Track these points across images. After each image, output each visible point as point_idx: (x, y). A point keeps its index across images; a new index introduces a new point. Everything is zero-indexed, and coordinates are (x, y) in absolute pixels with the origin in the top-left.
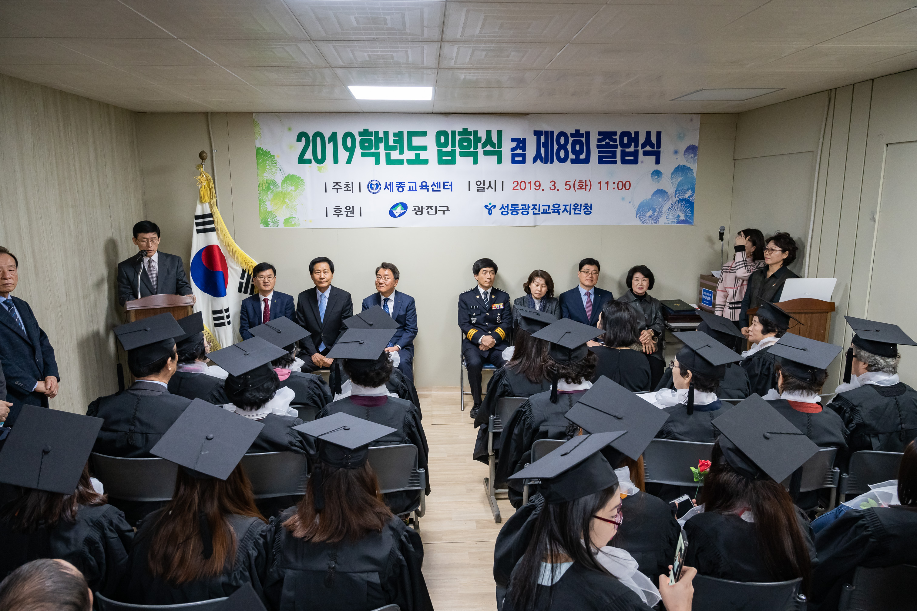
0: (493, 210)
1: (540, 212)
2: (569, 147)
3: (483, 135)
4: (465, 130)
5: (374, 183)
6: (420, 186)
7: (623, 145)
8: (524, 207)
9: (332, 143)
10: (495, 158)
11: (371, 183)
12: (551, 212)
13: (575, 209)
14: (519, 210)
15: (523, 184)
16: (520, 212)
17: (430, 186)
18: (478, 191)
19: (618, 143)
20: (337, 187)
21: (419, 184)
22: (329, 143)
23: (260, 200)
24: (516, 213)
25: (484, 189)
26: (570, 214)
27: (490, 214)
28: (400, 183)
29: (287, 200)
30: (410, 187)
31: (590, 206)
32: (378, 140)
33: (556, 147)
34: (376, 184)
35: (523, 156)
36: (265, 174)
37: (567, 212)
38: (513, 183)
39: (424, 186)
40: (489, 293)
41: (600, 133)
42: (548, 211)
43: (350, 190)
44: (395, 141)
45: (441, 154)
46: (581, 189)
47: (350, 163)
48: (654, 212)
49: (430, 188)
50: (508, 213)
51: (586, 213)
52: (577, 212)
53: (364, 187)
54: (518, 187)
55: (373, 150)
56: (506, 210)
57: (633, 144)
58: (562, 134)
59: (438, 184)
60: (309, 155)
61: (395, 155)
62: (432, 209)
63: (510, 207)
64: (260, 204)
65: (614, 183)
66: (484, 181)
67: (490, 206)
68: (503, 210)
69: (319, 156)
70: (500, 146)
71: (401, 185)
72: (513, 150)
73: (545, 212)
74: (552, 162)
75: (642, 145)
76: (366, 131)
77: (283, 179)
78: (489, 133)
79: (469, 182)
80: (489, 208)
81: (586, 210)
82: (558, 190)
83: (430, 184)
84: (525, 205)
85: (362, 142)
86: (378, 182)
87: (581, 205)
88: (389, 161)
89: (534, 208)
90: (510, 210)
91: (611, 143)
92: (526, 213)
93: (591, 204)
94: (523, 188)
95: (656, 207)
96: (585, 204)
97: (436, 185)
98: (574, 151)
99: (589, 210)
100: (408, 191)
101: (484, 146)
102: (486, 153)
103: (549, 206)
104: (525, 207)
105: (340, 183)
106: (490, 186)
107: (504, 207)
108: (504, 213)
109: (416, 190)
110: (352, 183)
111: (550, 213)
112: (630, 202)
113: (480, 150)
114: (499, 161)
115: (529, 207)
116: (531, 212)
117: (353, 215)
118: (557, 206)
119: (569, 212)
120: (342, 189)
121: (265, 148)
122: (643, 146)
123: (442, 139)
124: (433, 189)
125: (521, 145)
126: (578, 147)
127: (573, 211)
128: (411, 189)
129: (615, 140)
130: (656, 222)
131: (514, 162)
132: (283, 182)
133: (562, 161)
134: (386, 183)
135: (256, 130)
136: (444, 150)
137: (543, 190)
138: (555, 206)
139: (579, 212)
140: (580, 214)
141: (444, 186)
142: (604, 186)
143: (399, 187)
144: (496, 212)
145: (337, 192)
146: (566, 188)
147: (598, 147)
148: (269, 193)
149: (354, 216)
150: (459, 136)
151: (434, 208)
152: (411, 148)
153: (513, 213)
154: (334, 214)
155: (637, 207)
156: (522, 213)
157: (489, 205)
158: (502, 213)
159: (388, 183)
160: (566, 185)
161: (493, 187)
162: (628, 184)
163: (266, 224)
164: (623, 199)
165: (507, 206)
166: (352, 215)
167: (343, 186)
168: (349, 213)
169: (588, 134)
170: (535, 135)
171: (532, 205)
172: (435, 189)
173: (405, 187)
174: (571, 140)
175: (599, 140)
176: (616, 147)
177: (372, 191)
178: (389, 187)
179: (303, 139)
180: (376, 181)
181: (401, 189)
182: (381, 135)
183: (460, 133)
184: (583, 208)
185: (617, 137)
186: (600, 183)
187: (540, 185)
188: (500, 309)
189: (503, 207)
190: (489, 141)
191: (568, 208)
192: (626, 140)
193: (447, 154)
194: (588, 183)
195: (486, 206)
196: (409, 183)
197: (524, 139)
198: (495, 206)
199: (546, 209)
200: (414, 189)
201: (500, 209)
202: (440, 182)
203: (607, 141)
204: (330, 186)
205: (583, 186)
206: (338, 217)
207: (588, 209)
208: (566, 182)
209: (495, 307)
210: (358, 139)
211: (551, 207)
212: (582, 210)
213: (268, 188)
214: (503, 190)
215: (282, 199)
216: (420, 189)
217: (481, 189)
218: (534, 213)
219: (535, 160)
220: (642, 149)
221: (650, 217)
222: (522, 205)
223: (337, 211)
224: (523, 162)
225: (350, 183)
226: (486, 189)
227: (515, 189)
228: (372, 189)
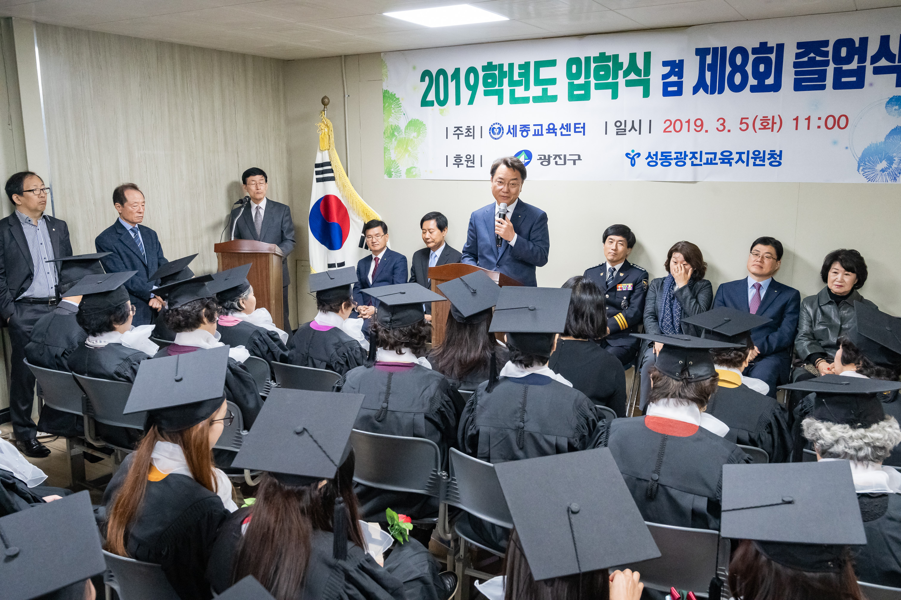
0: (636, 160)
1: (702, 163)
2: (749, 68)
3: (625, 60)
4: (602, 54)
5: (496, 126)
6: (547, 130)
7: (838, 59)
8: (679, 155)
9: (454, 81)
10: (640, 89)
11: (494, 126)
12: (719, 163)
13: (755, 159)
14: (672, 159)
15: (678, 123)
16: (673, 162)
17: (558, 129)
18: (617, 134)
19: (830, 57)
20: (458, 132)
21: (545, 127)
22: (452, 81)
23: (385, 148)
24: (667, 164)
25: (625, 131)
26: (747, 165)
27: (633, 165)
28: (525, 126)
29: (409, 148)
30: (535, 130)
31: (778, 154)
32: (503, 74)
33: (728, 69)
34: (499, 128)
35: (679, 85)
36: (390, 120)
37: (743, 162)
38: (665, 123)
39: (552, 130)
40: (617, 269)
41: (800, 45)
42: (713, 162)
43: (471, 136)
44: (520, 75)
45: (572, 87)
46: (765, 128)
47: (472, 104)
48: (891, 161)
49: (558, 132)
50: (657, 164)
51: (773, 164)
52: (758, 162)
53: (486, 131)
54: (671, 128)
55: (497, 87)
56: (654, 160)
57: (856, 57)
58: (741, 50)
59: (567, 127)
60: (431, 97)
61: (520, 92)
62: (560, 159)
63: (659, 156)
64: (385, 153)
65: (820, 119)
66: (625, 121)
67: (633, 154)
68: (650, 159)
69: (442, 97)
70: (647, 71)
71: (525, 128)
72: (665, 77)
73: (710, 162)
74: (721, 91)
75: (872, 57)
76: (490, 64)
77: (406, 124)
78: (633, 56)
79: (606, 122)
80: (631, 157)
81: (772, 160)
82: (729, 131)
83: (558, 126)
84: (681, 153)
85: (485, 77)
86: (501, 125)
87: (764, 152)
88: (514, 100)
89: (694, 157)
90: (660, 159)
91: (818, 58)
92: (682, 164)
93: (781, 152)
94: (678, 129)
95: (895, 154)
96: (771, 151)
97: (566, 127)
98: (756, 74)
99: (778, 159)
100: (533, 135)
101: (626, 74)
102: (629, 84)
103: (715, 154)
104: (681, 156)
105: (461, 127)
106: (633, 127)
107: (652, 155)
108: (651, 164)
109: (542, 135)
110: (474, 127)
111: (717, 164)
112: (847, 148)
113: (621, 81)
114: (646, 94)
115: (686, 156)
116: (688, 162)
118: (728, 154)
119: (745, 163)
120: (463, 134)
121: (391, 90)
122: (875, 60)
123: (574, 69)
124: (561, 132)
125: (677, 70)
126: (762, 68)
127: (751, 161)
128: (537, 133)
129: (826, 54)
130: (895, 179)
131: (666, 93)
132: (407, 128)
133: (736, 89)
134: (509, 126)
135: (384, 71)
136: (576, 82)
137: (707, 131)
138: (725, 154)
139: (761, 163)
140: (764, 165)
141: (575, 128)
142: (803, 123)
143: (523, 131)
144: (641, 162)
145: (458, 139)
146: (740, 128)
147: (796, 65)
148: (393, 140)
149: (474, 167)
150: (594, 63)
151: (562, 157)
152: (539, 82)
153: (664, 164)
154: (454, 164)
155: (860, 155)
156: (676, 164)
157: (630, 153)
158: (648, 164)
159: (512, 127)
160: (741, 123)
161: (638, 129)
162: (843, 120)
163: (390, 175)
164: (835, 143)
165: (656, 155)
166: (472, 165)
167: (464, 131)
168: (469, 162)
169: (780, 47)
170: (697, 54)
171: (691, 153)
172: (565, 132)
173: (529, 130)
174: (752, 57)
175: (798, 56)
176: (827, 63)
177: (494, 136)
178: (512, 131)
179: (427, 79)
180: (499, 124)
181: (525, 134)
182: (506, 68)
183: (596, 59)
184: (767, 156)
185: (830, 49)
186: (797, 119)
187: (702, 125)
188: (627, 291)
189: (649, 155)
190: (633, 67)
191: (744, 157)
192: (844, 52)
193: (580, 87)
194: (777, 120)
195: (627, 155)
196: (534, 125)
197: (681, 62)
198: (639, 155)
199: (711, 159)
200: (540, 133)
201: (647, 159)
202: (570, 124)
203: (812, 55)
204: (451, 131)
205: (768, 124)
206: (458, 167)
207: (776, 158)
208: (742, 119)
209: (621, 288)
210: (481, 74)
211: (719, 156)
212: (766, 160)
213: (393, 135)
214: (650, 132)
215: (405, 146)
216: (547, 133)
217: (621, 131)
218: (693, 164)
219: (695, 90)
220: (871, 64)
221: (883, 171)
222: (676, 153)
223: (457, 161)
224: (679, 93)
225: (472, 127)
226: (627, 132)
227: (667, 130)
228: (494, 133)
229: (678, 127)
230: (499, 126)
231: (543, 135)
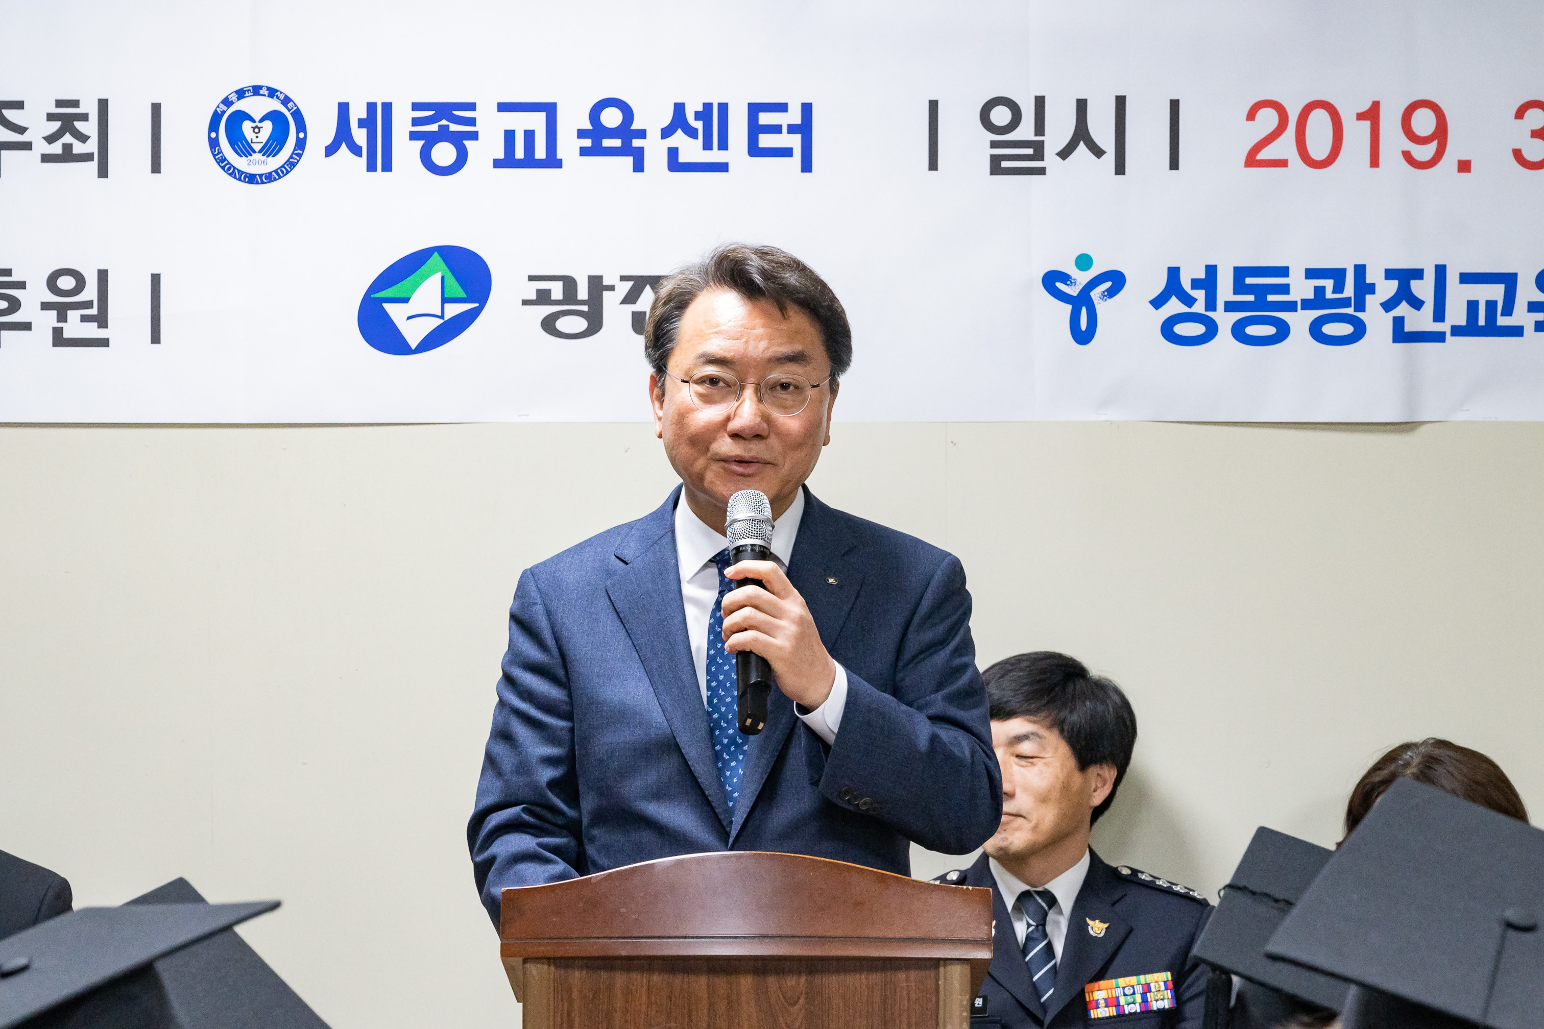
0: (1104, 308)
1: (1445, 327)
5: (257, 106)
6: (582, 134)
8: (1329, 284)
11: (239, 106)
12: (1529, 328)
14: (1291, 307)
15: (1319, 122)
16: (1300, 321)
17: (654, 133)
18: (996, 167)
21: (572, 119)
24: (1269, 330)
25: (1039, 154)
27: (1083, 336)
28: (444, 110)
30: (509, 136)
34: (274, 116)
38: (1251, 116)
39: (613, 136)
40: (1067, 900)
42: (1502, 321)
43: (88, 157)
49: (654, 148)
50: (1212, 329)
53: (187, 134)
54: (1285, 147)
56: (1199, 307)
59: (708, 123)
63: (1225, 290)
66: (1040, 102)
67: (1082, 278)
68: (1174, 306)
71: (445, 124)
73: (1482, 325)
79: (933, 106)
80: (1073, 291)
83: (651, 117)
84: (1338, 275)
86: (286, 101)
89: (1405, 295)
90: (1230, 307)
92: (1345, 329)
94: (1319, 151)
97: (699, 125)
100: (498, 164)
103: (1509, 281)
104: (1338, 288)
105: (19, 105)
106: (1082, 134)
107: (1186, 285)
108: (1182, 329)
109: (553, 161)
110: (103, 105)
111: (1517, 331)
115: (1364, 288)
116: (1377, 320)
117: (101, 334)
120: (27, 146)
124: (673, 153)
128: (519, 153)
134: (344, 109)
137: (1464, 166)
141: (755, 130)
143: (430, 140)
144: (1129, 318)
149: (104, 343)
153: (1252, 330)
156: (1316, 330)
157: (1072, 270)
158: (1167, 330)
159: (358, 112)
161: (1106, 138)
165: (1208, 281)
166: (91, 331)
167: (39, 128)
168: (74, 315)
171: (1390, 274)
172: (691, 150)
173: (474, 136)
177: (241, 163)
178: (360, 136)
180: (272, 93)
181: (444, 153)
187: (1441, 134)
188: (1146, 1014)
189: (1173, 286)
195: (1052, 280)
196: (503, 107)
198: (1116, 281)
199: (1490, 305)
200: (540, 153)
201: (1158, 302)
202: (723, 108)
209: (1111, 1002)
211: (1528, 291)
214: (1174, 164)
216: (584, 152)
217: (1016, 156)
218: (1401, 334)
222: (1311, 274)
225: (90, 107)
226: (1050, 159)
227: (1261, 156)
228: (243, 147)
229: (1319, 147)
230: (275, 105)
231: (558, 164)
